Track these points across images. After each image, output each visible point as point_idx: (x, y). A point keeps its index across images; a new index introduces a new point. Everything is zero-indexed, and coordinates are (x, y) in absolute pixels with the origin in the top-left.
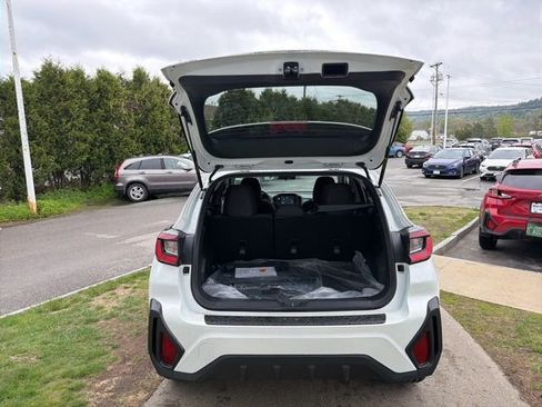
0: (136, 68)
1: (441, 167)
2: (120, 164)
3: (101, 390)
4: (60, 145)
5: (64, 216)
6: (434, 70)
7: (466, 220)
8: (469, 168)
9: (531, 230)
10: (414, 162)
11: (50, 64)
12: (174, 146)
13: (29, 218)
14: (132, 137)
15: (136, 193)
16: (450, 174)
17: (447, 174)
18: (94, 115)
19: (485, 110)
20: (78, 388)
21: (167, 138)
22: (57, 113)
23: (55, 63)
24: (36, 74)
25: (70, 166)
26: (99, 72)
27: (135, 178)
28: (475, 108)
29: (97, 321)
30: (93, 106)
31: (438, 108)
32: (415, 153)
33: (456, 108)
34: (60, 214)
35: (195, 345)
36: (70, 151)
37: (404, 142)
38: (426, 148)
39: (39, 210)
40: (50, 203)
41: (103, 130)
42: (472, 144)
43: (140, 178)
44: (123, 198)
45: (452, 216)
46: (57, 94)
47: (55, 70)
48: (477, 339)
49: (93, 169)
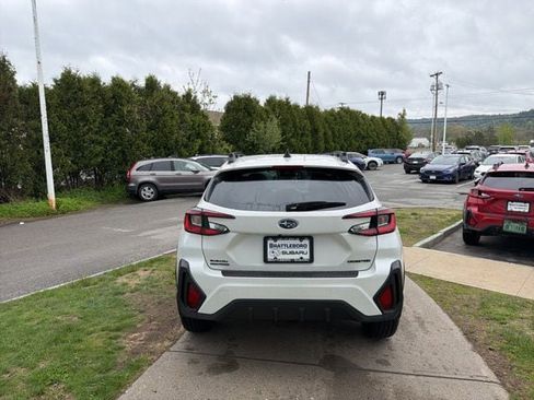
0: (148, 75)
1: (437, 173)
2: (132, 166)
3: (134, 339)
4: (77, 147)
5: (80, 213)
6: (434, 79)
7: (454, 220)
8: (465, 173)
9: (508, 226)
10: (412, 168)
11: (69, 72)
12: (183, 150)
13: (49, 214)
14: (144, 141)
15: (147, 193)
16: (446, 179)
17: (442, 179)
18: (109, 119)
19: (486, 119)
20: (116, 338)
21: (177, 142)
22: (75, 117)
23: (73, 71)
24: (55, 81)
25: (86, 167)
26: (114, 79)
27: (146, 179)
28: (477, 117)
29: (124, 293)
30: (108, 111)
31: (438, 117)
32: (413, 159)
33: (458, 116)
34: (77, 211)
35: (214, 292)
36: (86, 153)
37: (404, 149)
38: (424, 155)
39: (57, 206)
40: (67, 201)
41: (117, 134)
42: (468, 151)
43: (151, 179)
44: (135, 197)
45: (441, 216)
46: (75, 100)
47: (74, 77)
48: (446, 311)
49: (106, 170)
